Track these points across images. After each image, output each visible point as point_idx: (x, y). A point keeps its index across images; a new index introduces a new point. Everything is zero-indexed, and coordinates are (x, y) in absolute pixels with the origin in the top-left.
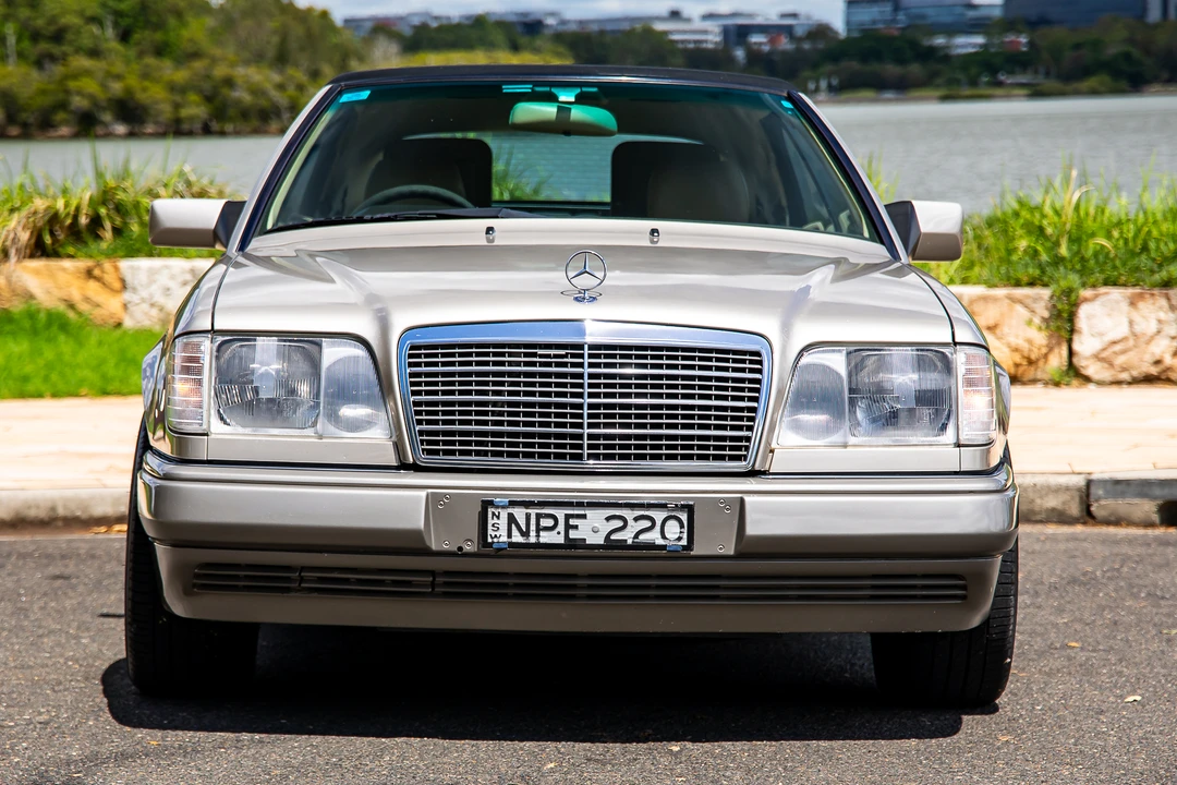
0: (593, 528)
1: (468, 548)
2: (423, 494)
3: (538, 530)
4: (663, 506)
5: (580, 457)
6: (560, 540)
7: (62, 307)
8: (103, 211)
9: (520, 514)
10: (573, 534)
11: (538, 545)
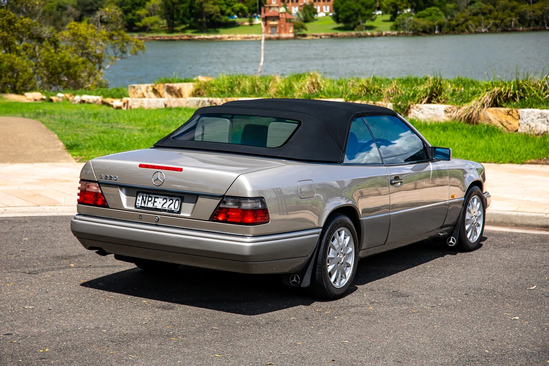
7: (499, 125)
8: (517, 92)
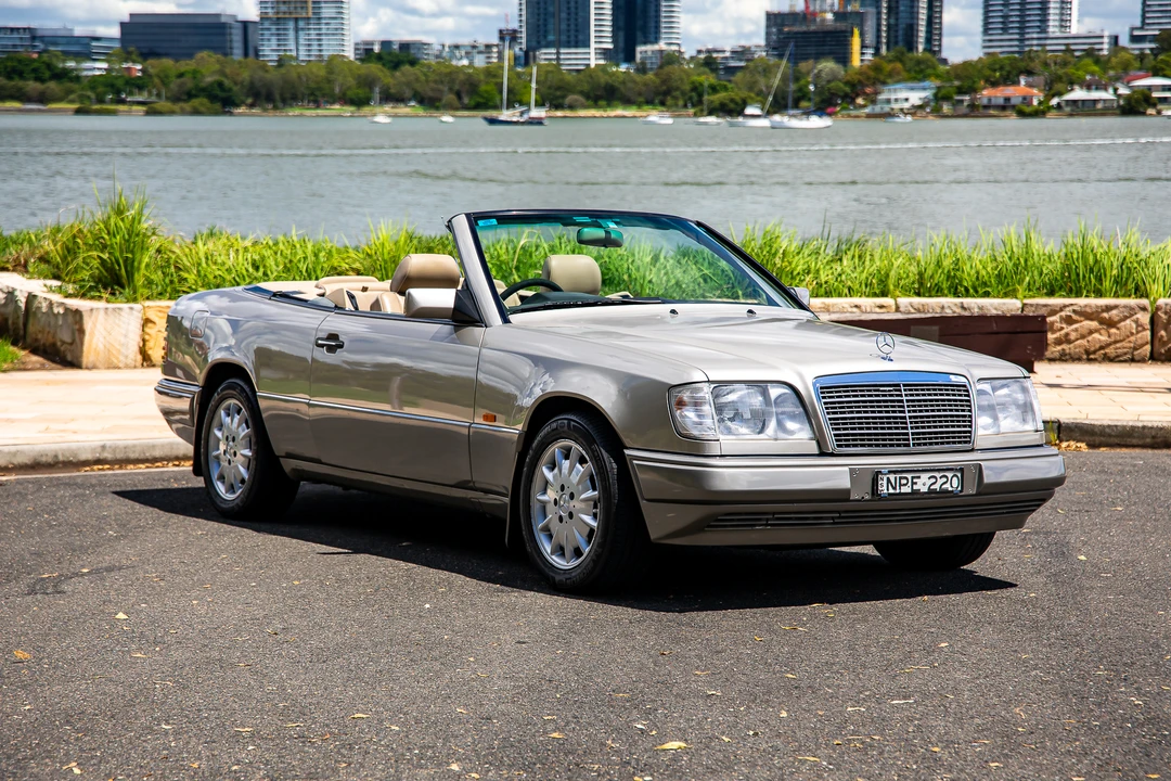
0: (923, 483)
1: (867, 497)
2: (847, 469)
3: (900, 485)
4: (951, 470)
5: (908, 445)
6: (909, 490)
9: (892, 477)
10: (915, 487)
11: (900, 494)
